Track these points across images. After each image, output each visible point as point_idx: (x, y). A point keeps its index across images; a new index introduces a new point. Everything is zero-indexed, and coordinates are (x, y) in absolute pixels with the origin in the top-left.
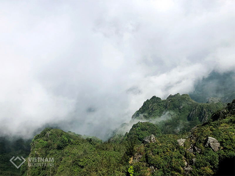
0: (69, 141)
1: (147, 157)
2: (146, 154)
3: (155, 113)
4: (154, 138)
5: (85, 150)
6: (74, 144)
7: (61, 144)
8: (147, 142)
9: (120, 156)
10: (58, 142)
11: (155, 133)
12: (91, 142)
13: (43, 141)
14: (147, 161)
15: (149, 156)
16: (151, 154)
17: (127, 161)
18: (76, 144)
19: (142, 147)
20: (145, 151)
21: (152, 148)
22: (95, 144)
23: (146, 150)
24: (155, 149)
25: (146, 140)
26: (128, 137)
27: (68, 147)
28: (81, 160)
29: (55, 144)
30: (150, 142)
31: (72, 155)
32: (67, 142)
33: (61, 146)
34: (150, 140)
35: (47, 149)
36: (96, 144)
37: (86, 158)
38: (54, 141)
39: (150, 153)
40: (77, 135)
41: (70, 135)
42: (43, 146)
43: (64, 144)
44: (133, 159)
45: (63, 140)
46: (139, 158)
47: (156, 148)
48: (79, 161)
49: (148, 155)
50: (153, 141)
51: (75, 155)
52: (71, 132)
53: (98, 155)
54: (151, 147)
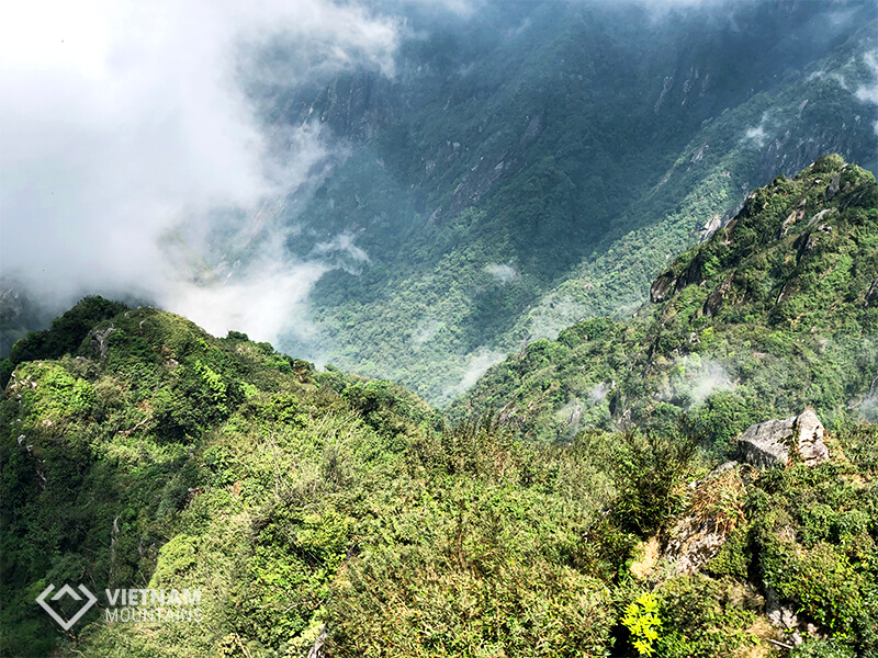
0: (234, 396)
1: (755, 548)
2: (753, 533)
3: (818, 270)
4: (815, 437)
5: (333, 463)
6: (264, 414)
7: (182, 408)
8: (763, 458)
9: (571, 524)
10: (164, 395)
11: (800, 402)
12: (375, 416)
13: (70, 380)
14: (755, 575)
15: (777, 545)
16: (786, 535)
17: (619, 557)
18: (276, 418)
19: (729, 486)
20: (745, 509)
21: (795, 499)
22: (396, 432)
23: (755, 508)
24: (817, 509)
25: (758, 444)
26: (612, 408)
27: (227, 427)
28: (308, 519)
29: (146, 402)
30: (784, 457)
31: (250, 482)
32: (220, 399)
33: (181, 422)
34: (790, 442)
35: (89, 430)
36: (403, 430)
37: (339, 508)
38: (134, 387)
39: (778, 526)
40: (285, 362)
41: (242, 359)
42: (69, 411)
43: (197, 412)
44: (662, 550)
45: (192, 383)
46: (705, 550)
47: (822, 497)
48: (294, 521)
49: (766, 540)
50: (806, 452)
51: (265, 481)
52: (244, 338)
53: (434, 504)
54: (790, 489)
